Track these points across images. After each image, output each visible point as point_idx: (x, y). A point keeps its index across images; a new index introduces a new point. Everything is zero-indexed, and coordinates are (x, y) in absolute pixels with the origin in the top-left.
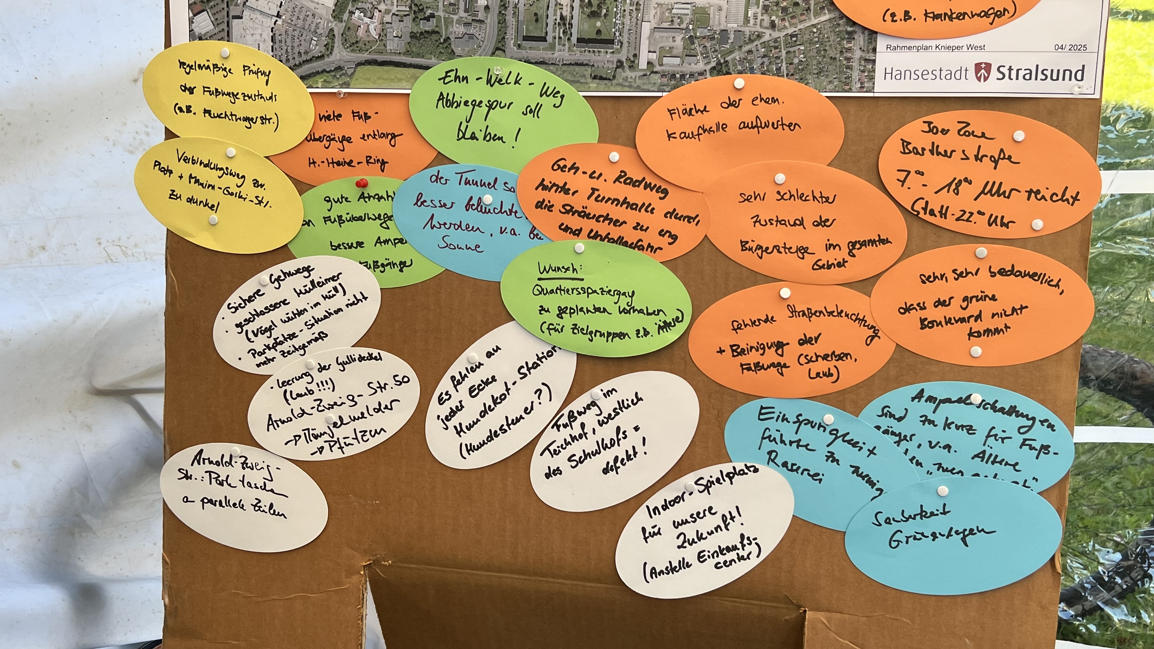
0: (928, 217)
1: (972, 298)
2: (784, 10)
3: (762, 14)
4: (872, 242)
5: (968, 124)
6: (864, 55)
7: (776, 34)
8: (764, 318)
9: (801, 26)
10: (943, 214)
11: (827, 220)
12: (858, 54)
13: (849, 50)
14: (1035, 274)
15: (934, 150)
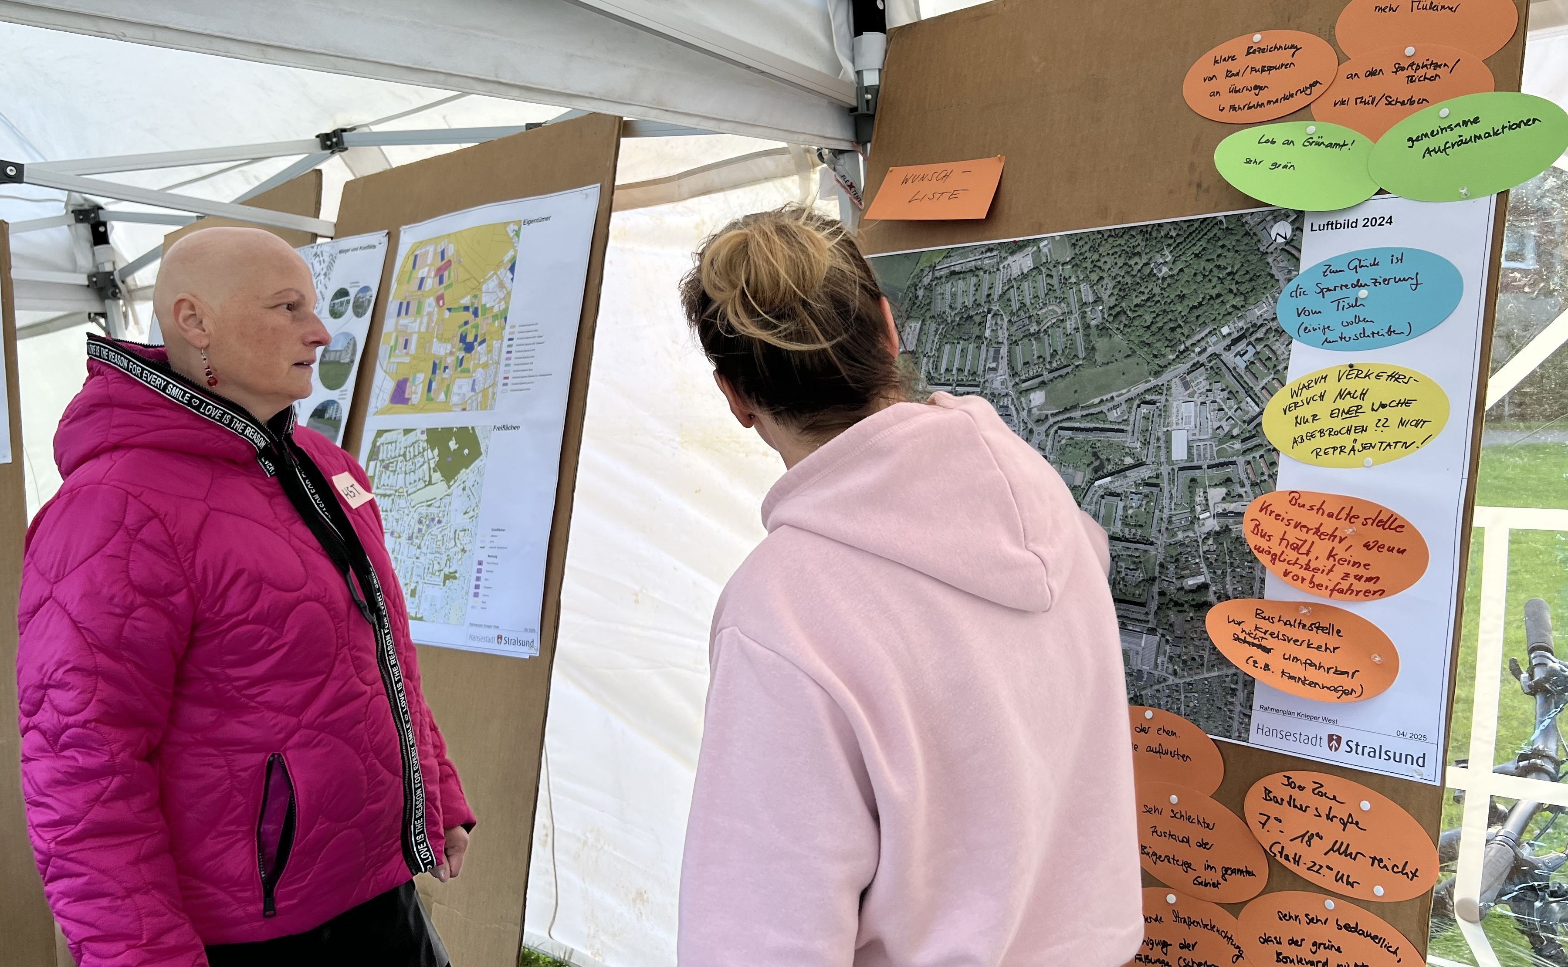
0: (1283, 861)
1: (1320, 944)
2: (1184, 662)
3: (1168, 663)
4: (1241, 872)
5: (1322, 786)
6: (1243, 709)
7: (1177, 681)
8: (1154, 917)
9: (1196, 678)
10: (1297, 862)
11: (1207, 844)
12: (1238, 708)
13: (1232, 703)
14: (1376, 937)
15: (1291, 802)
